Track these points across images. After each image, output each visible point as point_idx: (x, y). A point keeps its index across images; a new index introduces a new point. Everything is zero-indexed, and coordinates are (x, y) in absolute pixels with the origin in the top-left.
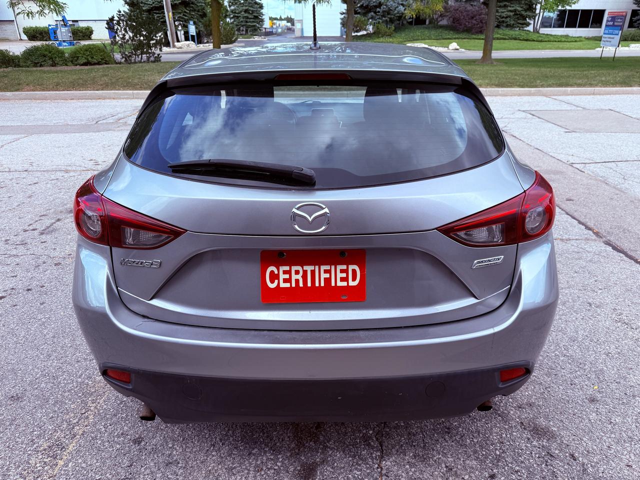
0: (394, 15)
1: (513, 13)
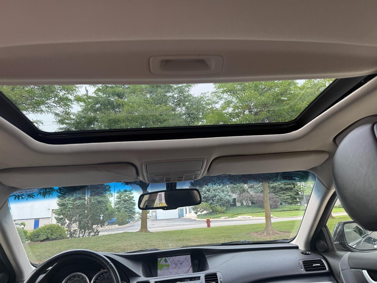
0: (225, 201)
1: (290, 197)
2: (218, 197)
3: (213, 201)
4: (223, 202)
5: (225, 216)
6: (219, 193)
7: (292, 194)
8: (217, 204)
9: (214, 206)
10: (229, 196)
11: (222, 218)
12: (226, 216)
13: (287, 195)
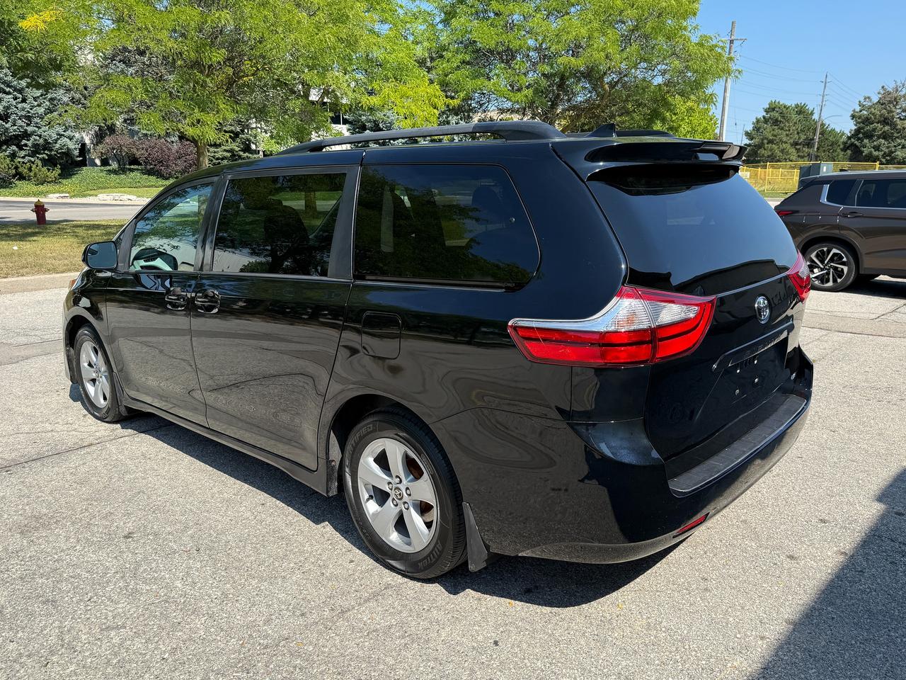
0: (57, 151)
2: (35, 140)
3: (21, 148)
4: (53, 153)
5: (59, 192)
6: (39, 128)
7: (235, 147)
8: (33, 159)
9: (23, 162)
10: (71, 139)
11: (51, 195)
12: (63, 192)
13: (225, 150)
